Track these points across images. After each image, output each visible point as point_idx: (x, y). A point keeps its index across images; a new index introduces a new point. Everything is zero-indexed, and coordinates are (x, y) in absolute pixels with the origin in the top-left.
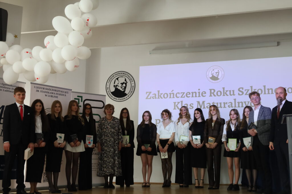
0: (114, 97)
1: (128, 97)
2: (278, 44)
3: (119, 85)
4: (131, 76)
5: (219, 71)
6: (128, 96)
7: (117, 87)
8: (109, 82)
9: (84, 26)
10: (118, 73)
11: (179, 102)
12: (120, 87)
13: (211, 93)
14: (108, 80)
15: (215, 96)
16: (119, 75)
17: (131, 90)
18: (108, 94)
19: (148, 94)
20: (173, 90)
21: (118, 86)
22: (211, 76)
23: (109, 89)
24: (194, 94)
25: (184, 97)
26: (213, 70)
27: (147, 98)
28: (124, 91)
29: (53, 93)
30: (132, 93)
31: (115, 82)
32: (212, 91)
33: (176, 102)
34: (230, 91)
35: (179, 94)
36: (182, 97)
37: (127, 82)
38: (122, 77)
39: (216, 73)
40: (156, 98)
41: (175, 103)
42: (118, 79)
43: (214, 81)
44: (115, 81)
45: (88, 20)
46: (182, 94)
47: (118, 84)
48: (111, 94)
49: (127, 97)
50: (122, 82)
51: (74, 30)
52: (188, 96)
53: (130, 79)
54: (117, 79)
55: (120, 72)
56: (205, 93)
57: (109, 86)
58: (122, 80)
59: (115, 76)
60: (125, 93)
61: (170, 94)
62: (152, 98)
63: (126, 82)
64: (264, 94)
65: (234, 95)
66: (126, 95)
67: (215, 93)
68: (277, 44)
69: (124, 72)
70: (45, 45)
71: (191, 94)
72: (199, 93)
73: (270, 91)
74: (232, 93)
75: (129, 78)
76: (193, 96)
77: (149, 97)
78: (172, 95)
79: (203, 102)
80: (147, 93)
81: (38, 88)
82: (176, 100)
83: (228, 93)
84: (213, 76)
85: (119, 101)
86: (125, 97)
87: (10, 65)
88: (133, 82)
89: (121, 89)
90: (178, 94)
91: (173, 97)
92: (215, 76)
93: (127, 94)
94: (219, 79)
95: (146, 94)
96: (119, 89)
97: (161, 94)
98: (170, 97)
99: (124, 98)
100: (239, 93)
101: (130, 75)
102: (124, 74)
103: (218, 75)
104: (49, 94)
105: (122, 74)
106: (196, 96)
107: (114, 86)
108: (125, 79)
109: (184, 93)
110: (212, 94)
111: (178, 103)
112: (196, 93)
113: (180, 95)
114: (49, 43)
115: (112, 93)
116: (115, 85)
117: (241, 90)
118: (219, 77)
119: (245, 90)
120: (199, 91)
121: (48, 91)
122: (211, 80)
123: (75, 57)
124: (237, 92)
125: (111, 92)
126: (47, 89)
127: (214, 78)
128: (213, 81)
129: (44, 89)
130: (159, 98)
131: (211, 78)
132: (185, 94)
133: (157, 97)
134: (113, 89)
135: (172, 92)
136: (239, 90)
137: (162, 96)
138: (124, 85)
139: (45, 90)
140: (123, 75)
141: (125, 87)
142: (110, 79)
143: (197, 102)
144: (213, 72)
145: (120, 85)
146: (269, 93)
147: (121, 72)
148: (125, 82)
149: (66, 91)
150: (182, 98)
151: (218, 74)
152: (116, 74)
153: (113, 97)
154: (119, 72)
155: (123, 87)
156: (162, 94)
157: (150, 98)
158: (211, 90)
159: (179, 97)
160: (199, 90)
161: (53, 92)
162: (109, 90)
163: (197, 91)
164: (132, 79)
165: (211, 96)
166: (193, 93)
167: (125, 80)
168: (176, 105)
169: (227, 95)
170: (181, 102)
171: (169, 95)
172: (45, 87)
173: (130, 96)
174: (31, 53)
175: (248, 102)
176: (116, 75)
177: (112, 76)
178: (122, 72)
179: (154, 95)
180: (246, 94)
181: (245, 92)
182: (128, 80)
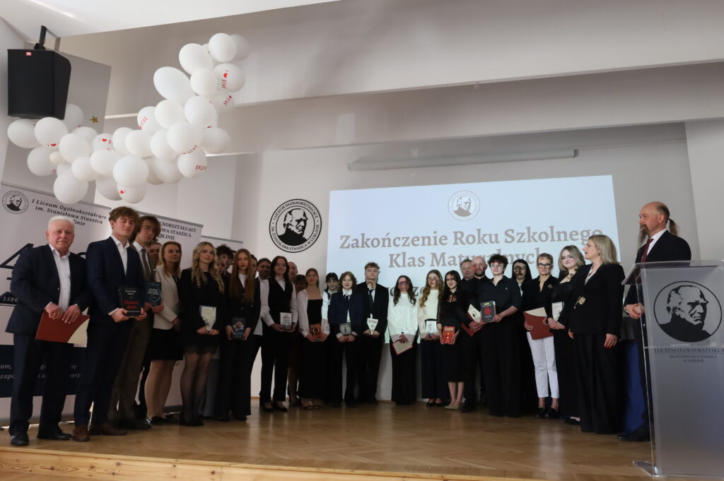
0: (283, 244)
1: (309, 245)
2: (576, 153)
3: (292, 223)
4: (314, 208)
5: (471, 199)
6: (309, 243)
7: (290, 227)
8: (275, 218)
9: (218, 89)
10: (290, 202)
12: (295, 227)
13: (456, 238)
14: (274, 215)
15: (463, 243)
16: (293, 205)
17: (314, 232)
18: (274, 239)
19: (344, 239)
20: (389, 233)
21: (291, 225)
22: (456, 209)
23: (275, 229)
24: (426, 240)
25: (409, 245)
26: (460, 198)
27: (342, 247)
28: (302, 234)
30: (316, 238)
31: (287, 218)
32: (459, 235)
34: (490, 235)
35: (400, 240)
36: (404, 245)
37: (307, 219)
38: (299, 209)
39: (466, 203)
40: (358, 247)
41: (392, 256)
42: (292, 213)
43: (461, 218)
44: (286, 216)
45: (225, 75)
46: (405, 240)
47: (291, 221)
48: (279, 239)
49: (306, 245)
50: (299, 218)
51: (197, 95)
52: (416, 243)
53: (312, 213)
54: (290, 213)
55: (295, 201)
56: (446, 238)
57: (274, 225)
58: (298, 214)
59: (286, 208)
60: (304, 238)
61: (384, 240)
62: (351, 247)
64: (551, 241)
65: (497, 242)
66: (305, 240)
67: (464, 239)
68: (573, 154)
69: (301, 201)
70: (139, 125)
71: (421, 239)
72: (435, 238)
73: (562, 236)
74: (493, 239)
75: (311, 211)
76: (423, 244)
77: (346, 245)
78: (387, 242)
79: (443, 255)
80: (342, 237)
82: (394, 250)
83: (487, 239)
84: (460, 209)
85: (292, 251)
86: (304, 244)
87: (68, 164)
88: (318, 219)
89: (296, 231)
90: (397, 240)
91: (389, 245)
92: (462, 209)
93: (307, 239)
94: (470, 214)
95: (341, 239)
96: (293, 231)
97: (368, 240)
98: (384, 246)
99: (302, 247)
100: (506, 240)
101: (312, 206)
103: (469, 207)
106: (429, 244)
107: (284, 225)
108: (304, 213)
109: (408, 238)
110: (458, 241)
111: (398, 255)
112: (429, 238)
113: (401, 242)
114: (145, 119)
115: (280, 237)
116: (286, 222)
117: (510, 233)
118: (471, 211)
119: (518, 234)
120: (435, 235)
122: (456, 215)
123: (196, 147)
124: (502, 237)
125: (279, 234)
127: (462, 212)
128: (459, 217)
130: (363, 247)
131: (455, 212)
132: (410, 241)
133: (360, 244)
134: (282, 231)
135: (388, 236)
136: (506, 233)
137: (369, 243)
138: (302, 223)
140: (300, 205)
141: (304, 228)
142: (276, 214)
143: (431, 255)
144: (460, 201)
145: (295, 223)
146: (559, 240)
148: (304, 218)
149: (191, 227)
150: (404, 247)
151: (468, 204)
152: (287, 203)
154: (293, 201)
155: (300, 228)
157: (348, 247)
158: (456, 233)
159: (400, 245)
160: (435, 232)
161: (165, 227)
162: (275, 232)
163: (432, 235)
164: (317, 212)
165: (456, 243)
166: (423, 238)
167: (305, 215)
168: (394, 259)
169: (486, 243)
170: (402, 255)
171: (381, 241)
173: (312, 243)
174: (110, 142)
176: (288, 207)
177: (281, 207)
178: (298, 201)
179: (355, 242)
180: (519, 241)
181: (517, 238)
182: (308, 215)
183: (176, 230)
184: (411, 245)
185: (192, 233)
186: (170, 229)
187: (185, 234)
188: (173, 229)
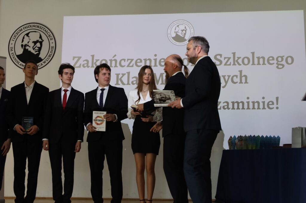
0: (21, 62)
1: (44, 64)
3: (29, 44)
4: (49, 31)
5: (187, 28)
6: (45, 62)
7: (27, 48)
8: (13, 39)
10: (28, 25)
11: (125, 74)
12: (31, 47)
14: (13, 37)
16: (31, 28)
17: (49, 53)
18: (12, 58)
19: (76, 59)
20: (115, 55)
21: (28, 46)
22: (174, 35)
23: (13, 49)
24: (148, 62)
25: (132, 66)
26: (178, 26)
28: (39, 54)
30: (51, 58)
31: (24, 40)
33: (119, 74)
35: (125, 61)
36: (128, 66)
37: (43, 41)
38: (36, 32)
39: (182, 31)
40: (88, 67)
42: (29, 35)
43: (178, 43)
44: (24, 38)
46: (129, 61)
47: (28, 42)
48: (17, 58)
49: (42, 64)
50: (35, 40)
53: (48, 36)
54: (27, 35)
55: (32, 24)
57: (13, 46)
58: (34, 37)
59: (24, 30)
60: (40, 58)
61: (111, 61)
62: (82, 66)
63: (42, 39)
64: (252, 65)
66: (41, 60)
69: (38, 25)
72: (155, 60)
73: (261, 60)
75: (46, 34)
77: (78, 65)
78: (114, 62)
80: (74, 58)
82: (120, 70)
84: (177, 35)
86: (40, 63)
88: (53, 41)
89: (33, 51)
90: (123, 61)
91: (116, 66)
92: (179, 36)
93: (43, 58)
94: (186, 40)
95: (73, 59)
96: (30, 51)
97: (97, 61)
101: (47, 30)
102: (38, 27)
103: (185, 34)
105: (35, 28)
107: (22, 46)
108: (40, 35)
109: (132, 60)
111: (123, 75)
112: (150, 60)
113: (126, 63)
115: (18, 56)
116: (24, 43)
118: (186, 38)
119: (225, 58)
120: (155, 58)
122: (174, 41)
125: (17, 54)
127: (179, 39)
128: (176, 42)
130: (92, 67)
131: (173, 38)
132: (134, 62)
133: (90, 64)
134: (20, 51)
135: (114, 58)
136: (215, 58)
137: (98, 63)
138: (38, 45)
140: (37, 28)
141: (40, 49)
142: (15, 35)
144: (177, 29)
145: (31, 45)
146: (259, 64)
147: (34, 24)
148: (40, 40)
150: (128, 68)
151: (184, 32)
152: (25, 26)
153: (20, 64)
154: (30, 24)
155: (37, 48)
156: (99, 60)
157: (79, 67)
159: (125, 66)
160: (156, 55)
162: (13, 52)
163: (153, 58)
164: (52, 35)
166: (145, 60)
167: (41, 37)
168: (119, 78)
170: (127, 74)
171: (109, 62)
173: (47, 62)
175: (228, 76)
176: (26, 29)
178: (35, 24)
179: (86, 62)
180: (225, 64)
181: (224, 62)
182: (44, 37)
184: (134, 65)
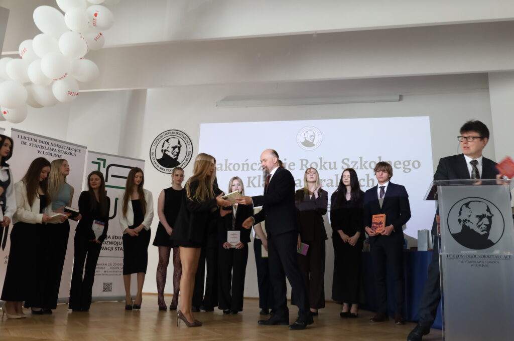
0: (160, 166)
2: (401, 98)
3: (168, 149)
4: (187, 137)
5: (316, 133)
6: (182, 166)
7: (167, 152)
8: (155, 145)
10: (168, 132)
12: (171, 152)
13: (302, 165)
14: (154, 143)
16: (170, 135)
17: (186, 157)
18: (153, 162)
20: (247, 160)
21: (167, 151)
22: (303, 140)
23: (154, 154)
26: (307, 132)
29: (52, 149)
30: (187, 162)
31: (164, 145)
32: (305, 162)
33: (251, 177)
34: (330, 163)
37: (181, 146)
38: (175, 138)
39: (311, 136)
40: (222, 170)
42: (169, 141)
43: (306, 148)
44: (164, 143)
48: (157, 162)
50: (174, 146)
53: (185, 141)
54: (167, 141)
55: (172, 131)
56: (294, 165)
57: (154, 151)
58: (173, 142)
59: (164, 137)
61: (243, 164)
65: (335, 168)
66: (178, 163)
68: (398, 98)
69: (177, 131)
74: (332, 166)
75: (184, 139)
78: (246, 166)
81: (25, 138)
82: (251, 173)
83: (327, 166)
84: (306, 141)
85: (167, 172)
88: (190, 146)
89: (172, 156)
90: (254, 165)
91: (248, 170)
92: (308, 141)
93: (180, 162)
94: (314, 145)
96: (169, 156)
97: (230, 164)
98: (243, 170)
101: (185, 136)
102: (177, 133)
103: (314, 139)
104: (45, 151)
105: (174, 134)
107: (162, 151)
108: (179, 141)
110: (304, 167)
111: (255, 178)
115: (159, 161)
116: (164, 149)
117: (346, 161)
119: (352, 162)
121: (44, 145)
122: (303, 146)
125: (157, 158)
126: (42, 142)
127: (308, 144)
129: (36, 141)
130: (226, 170)
131: (303, 143)
133: (224, 168)
134: (160, 156)
135: (247, 162)
136: (343, 162)
137: (231, 167)
138: (177, 150)
139: (38, 143)
140: (176, 135)
142: (156, 141)
144: (306, 134)
145: (171, 149)
147: (173, 131)
148: (179, 145)
149: (77, 148)
151: (313, 137)
152: (165, 133)
154: (170, 131)
155: (175, 153)
156: (232, 164)
158: (302, 161)
159: (255, 170)
161: (53, 147)
162: (154, 156)
164: (189, 141)
165: (301, 169)
167: (179, 143)
168: (251, 181)
169: (326, 169)
170: (258, 178)
171: (241, 166)
172: (39, 139)
173: (184, 166)
176: (166, 136)
177: (161, 136)
178: (175, 131)
179: (220, 166)
182: (182, 143)
183: (63, 150)
185: (77, 153)
186: (57, 149)
187: (71, 154)
188: (61, 149)
